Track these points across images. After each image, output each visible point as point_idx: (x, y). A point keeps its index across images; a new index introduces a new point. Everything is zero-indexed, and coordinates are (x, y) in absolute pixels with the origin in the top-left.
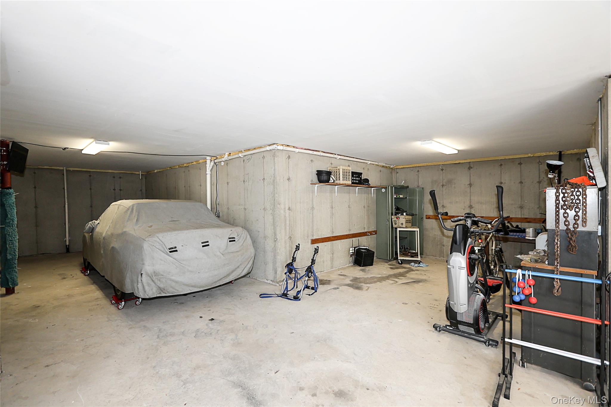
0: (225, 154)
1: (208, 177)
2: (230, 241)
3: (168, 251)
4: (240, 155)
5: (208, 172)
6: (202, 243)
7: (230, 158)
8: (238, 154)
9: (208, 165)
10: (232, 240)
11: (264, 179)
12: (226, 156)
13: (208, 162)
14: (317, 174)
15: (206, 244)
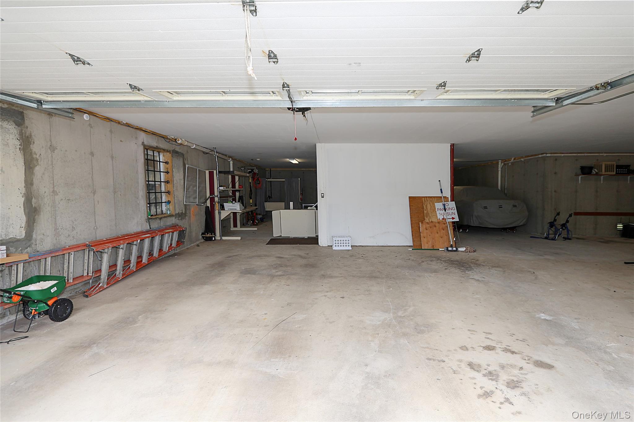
0: (512, 158)
1: (500, 172)
2: (514, 207)
3: (483, 208)
4: (522, 159)
5: (500, 169)
6: (499, 206)
7: (515, 161)
8: (521, 159)
9: (499, 165)
10: (515, 206)
11: (537, 174)
12: (512, 160)
13: (500, 163)
14: (581, 169)
15: (501, 207)
